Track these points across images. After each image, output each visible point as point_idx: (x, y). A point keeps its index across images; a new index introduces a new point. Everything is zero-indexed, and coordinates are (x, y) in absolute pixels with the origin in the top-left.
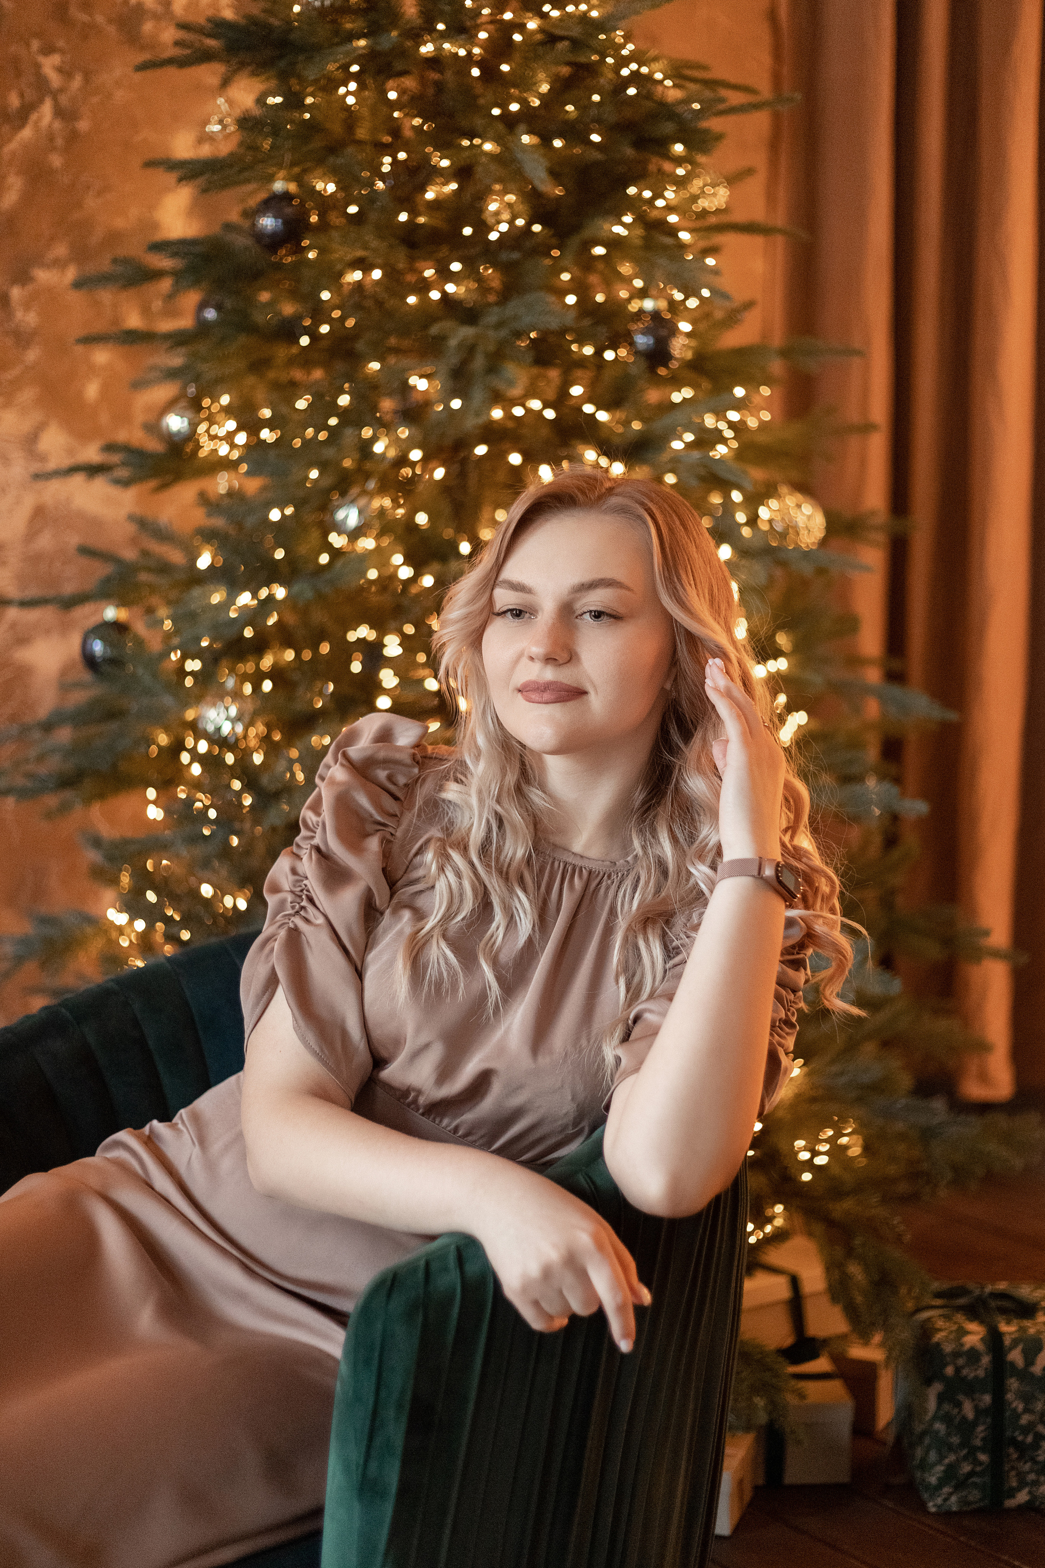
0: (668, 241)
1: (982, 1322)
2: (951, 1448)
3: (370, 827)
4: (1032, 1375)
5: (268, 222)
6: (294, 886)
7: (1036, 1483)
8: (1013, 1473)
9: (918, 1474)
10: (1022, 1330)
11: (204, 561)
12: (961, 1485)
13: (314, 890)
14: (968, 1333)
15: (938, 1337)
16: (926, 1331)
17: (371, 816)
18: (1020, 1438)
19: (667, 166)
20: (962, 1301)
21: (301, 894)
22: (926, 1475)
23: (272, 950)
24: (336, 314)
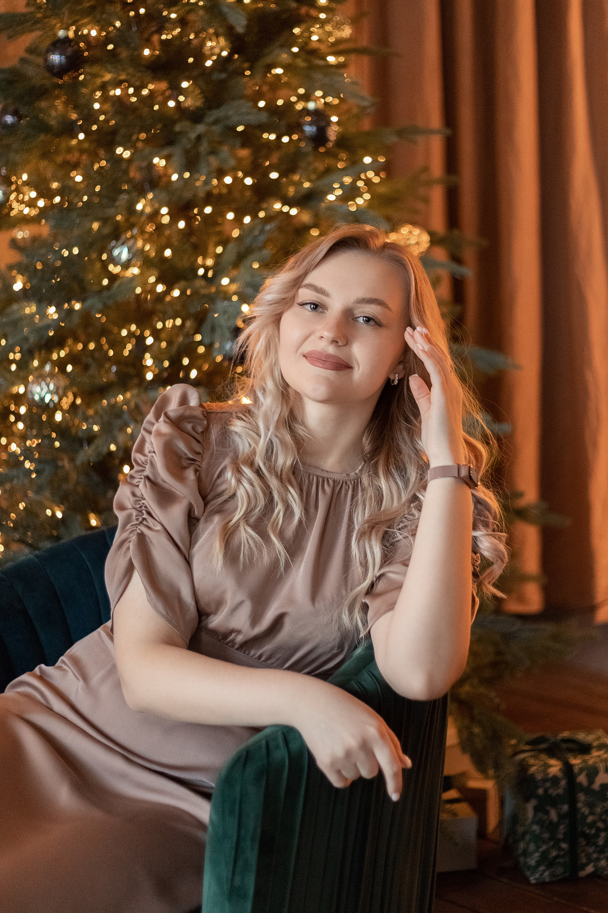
0: (321, 63)
1: (558, 759)
2: (544, 842)
3: (185, 463)
4: (593, 791)
5: (56, 58)
6: (135, 504)
7: (598, 859)
8: (583, 854)
9: (522, 859)
10: (584, 761)
11: (18, 286)
12: (551, 864)
13: (151, 507)
14: (550, 766)
15: (533, 770)
16: (523, 767)
17: (186, 454)
18: (588, 831)
19: (313, 12)
20: (543, 746)
21: (140, 509)
22: (528, 860)
23: (128, 548)
24: (102, 118)
